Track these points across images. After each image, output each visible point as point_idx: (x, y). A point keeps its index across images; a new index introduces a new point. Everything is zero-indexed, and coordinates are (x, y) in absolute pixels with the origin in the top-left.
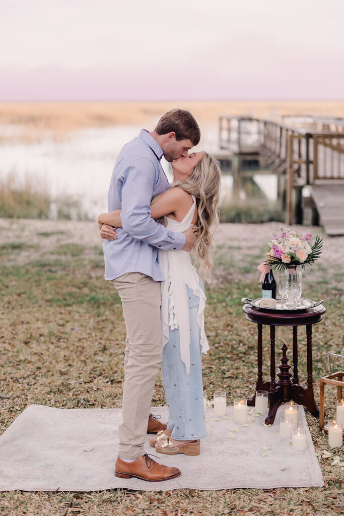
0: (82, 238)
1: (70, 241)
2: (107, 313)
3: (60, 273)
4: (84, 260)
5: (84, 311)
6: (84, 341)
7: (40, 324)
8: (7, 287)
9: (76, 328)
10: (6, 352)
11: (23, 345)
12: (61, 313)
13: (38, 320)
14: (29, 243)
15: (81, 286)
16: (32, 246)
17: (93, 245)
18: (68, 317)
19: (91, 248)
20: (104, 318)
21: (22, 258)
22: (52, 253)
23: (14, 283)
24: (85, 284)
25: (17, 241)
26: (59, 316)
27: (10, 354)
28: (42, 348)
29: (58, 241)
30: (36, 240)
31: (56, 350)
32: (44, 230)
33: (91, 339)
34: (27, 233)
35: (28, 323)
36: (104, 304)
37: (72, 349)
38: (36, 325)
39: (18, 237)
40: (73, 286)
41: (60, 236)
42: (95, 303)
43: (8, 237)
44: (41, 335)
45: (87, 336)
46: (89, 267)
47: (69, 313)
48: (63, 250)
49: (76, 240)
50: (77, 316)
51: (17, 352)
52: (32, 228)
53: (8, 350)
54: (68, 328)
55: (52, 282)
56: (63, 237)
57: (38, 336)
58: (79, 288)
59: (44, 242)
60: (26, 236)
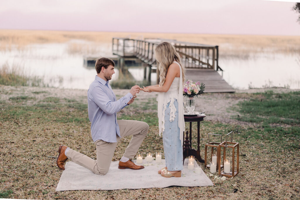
0: (56, 94)
1: (50, 96)
2: (86, 125)
3: (53, 110)
4: (62, 104)
5: (75, 125)
6: (81, 136)
7: (56, 130)
8: (30, 115)
9: (75, 131)
10: (45, 141)
11: (52, 138)
12: (64, 126)
13: (54, 128)
14: (30, 97)
15: (67, 115)
16: (32, 98)
17: (63, 98)
18: (69, 127)
19: (62, 99)
20: (86, 127)
21: (29, 103)
22: (44, 101)
23: (32, 113)
24: (69, 114)
25: (23, 96)
26: (64, 127)
27: (48, 142)
28: (62, 139)
29: (44, 96)
30: (33, 95)
31: (70, 140)
32: (34, 91)
33: (84, 135)
34: (26, 92)
35: (50, 129)
36: (83, 122)
37: (77, 139)
38: (55, 130)
39: (23, 94)
40: (63, 115)
41: (44, 94)
42: (78, 121)
43: (18, 94)
44: (59, 134)
45: (82, 134)
46: (66, 107)
47: (68, 126)
48: (50, 100)
49: (53, 95)
50: (72, 127)
51: (51, 141)
52: (28, 90)
53: (46, 140)
54: (71, 131)
55: (52, 113)
56: (46, 94)
57: (58, 134)
58: (67, 116)
59: (37, 96)
60: (27, 94)
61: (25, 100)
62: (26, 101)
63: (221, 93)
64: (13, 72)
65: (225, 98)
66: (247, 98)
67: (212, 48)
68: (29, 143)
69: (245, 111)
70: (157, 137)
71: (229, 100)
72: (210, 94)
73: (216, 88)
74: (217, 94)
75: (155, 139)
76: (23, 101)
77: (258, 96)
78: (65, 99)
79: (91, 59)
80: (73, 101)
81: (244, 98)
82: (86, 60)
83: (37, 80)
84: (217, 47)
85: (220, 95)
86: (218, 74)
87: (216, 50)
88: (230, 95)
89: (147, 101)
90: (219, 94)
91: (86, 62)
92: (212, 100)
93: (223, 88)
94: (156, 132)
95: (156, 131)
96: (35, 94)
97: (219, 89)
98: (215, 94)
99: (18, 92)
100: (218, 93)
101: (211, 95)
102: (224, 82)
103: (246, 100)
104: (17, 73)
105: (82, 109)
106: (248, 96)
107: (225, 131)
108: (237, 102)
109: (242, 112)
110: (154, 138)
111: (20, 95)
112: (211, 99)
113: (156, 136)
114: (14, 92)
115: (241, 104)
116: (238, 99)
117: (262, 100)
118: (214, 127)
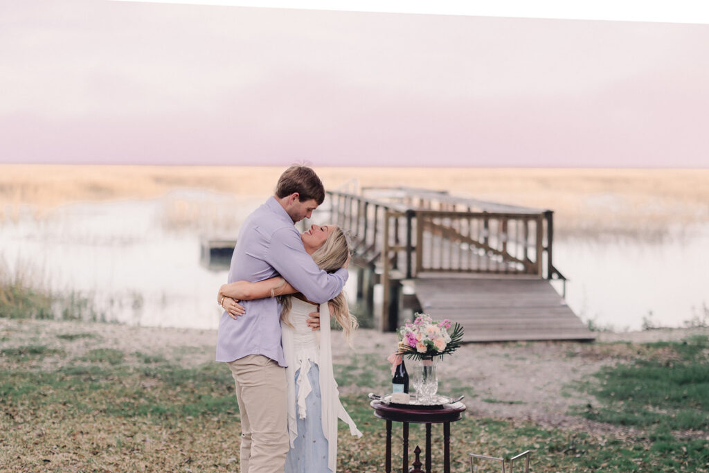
0: (116, 342)
1: (102, 346)
2: (179, 425)
3: (103, 382)
4: (128, 368)
5: (151, 422)
6: (162, 452)
7: (103, 434)
8: (45, 395)
9: (148, 439)
10: (74, 462)
11: (91, 455)
12: (124, 424)
13: (99, 430)
14: (51, 347)
15: (137, 396)
16: (55, 351)
17: (133, 351)
18: (135, 428)
19: (132, 355)
20: (178, 430)
21: (48, 364)
22: (84, 360)
23: (51, 391)
24: (141, 395)
25: (35, 345)
26: (123, 427)
27: (80, 464)
28: (115, 459)
29: (87, 345)
30: (58, 344)
31: (133, 460)
32: (64, 333)
33: (170, 451)
34: (43, 335)
35: (88, 433)
36: (172, 415)
37: (151, 459)
38: (99, 436)
39: (34, 339)
40: (126, 396)
41: (87, 340)
42: (161, 414)
43: (21, 340)
44: (109, 446)
45: (165, 448)
46: (137, 376)
47: (135, 424)
48: (99, 355)
49: (108, 345)
50: (144, 428)
51: (88, 462)
52: (48, 329)
53: (76, 460)
54: (138, 438)
55: (99, 391)
56: (93, 341)
57: (105, 446)
58: (134, 398)
59: (72, 346)
60: (44, 339)
61: (38, 357)
62: (41, 360)
63: (555, 341)
64: (17, 282)
65: (564, 356)
66: (626, 358)
67: (535, 217)
68: (35, 466)
69: (613, 394)
70: (352, 460)
71: (576, 362)
72: (525, 344)
73: (540, 329)
74: (543, 345)
75: (346, 463)
76: (33, 359)
77: (660, 351)
78: (139, 355)
79: (221, 245)
80: (156, 361)
81: (619, 356)
82: (208, 246)
83: (76, 301)
84: (549, 215)
85: (553, 346)
86: (553, 290)
87: (545, 223)
88: (578, 348)
89: (348, 362)
90: (548, 346)
91: (208, 253)
92: (528, 362)
93: (561, 330)
94: (354, 446)
95: (353, 443)
96: (63, 340)
97: (550, 330)
98: (536, 345)
99: (23, 336)
100: (546, 341)
101: (527, 346)
102: (566, 310)
103: (623, 362)
104: (27, 284)
105: (176, 381)
106: (630, 352)
107: (541, 448)
108: (596, 367)
109: (604, 395)
110: (346, 461)
111: (26, 344)
112: (523, 359)
113: (350, 457)
114: (14, 335)
115: (607, 373)
116: (601, 359)
117: (668, 364)
118: (513, 437)
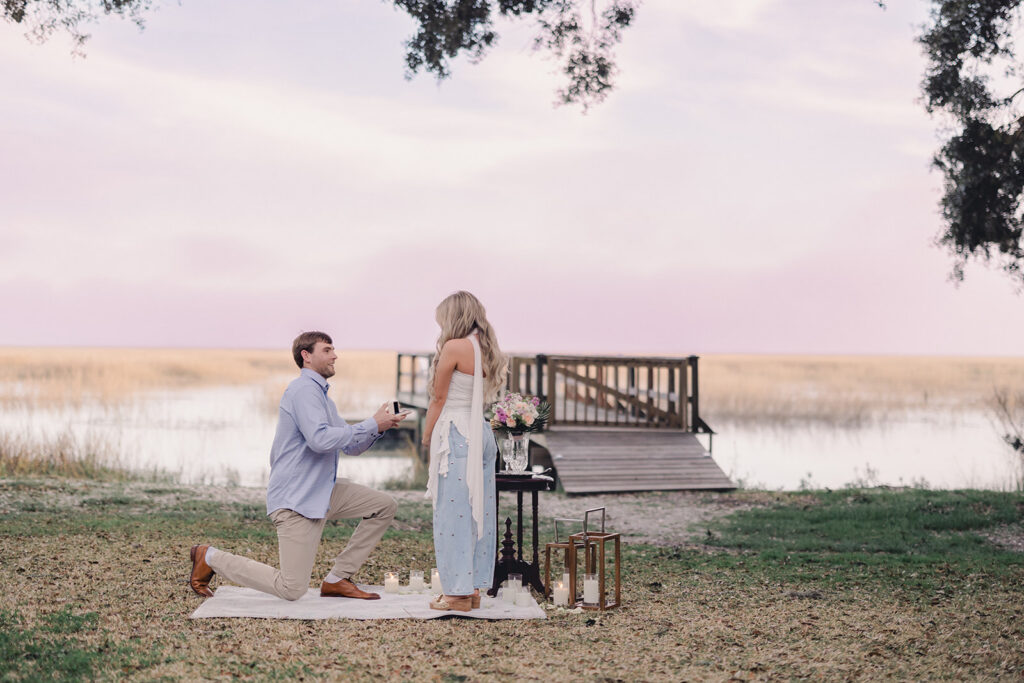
0: (211, 497)
1: (196, 499)
4: (225, 514)
8: (137, 527)
14: (137, 500)
16: (143, 502)
19: (229, 505)
21: (135, 511)
22: (176, 509)
23: (143, 525)
25: (119, 497)
29: (178, 497)
30: (144, 497)
32: (151, 489)
39: (118, 494)
41: (178, 494)
43: (104, 494)
46: (234, 518)
49: (203, 498)
52: (132, 487)
59: (157, 499)
60: (128, 493)
61: (124, 506)
63: (693, 491)
65: (699, 502)
66: (764, 504)
67: (680, 363)
69: (739, 529)
71: (710, 508)
72: (660, 493)
73: (679, 480)
74: (680, 494)
76: (119, 508)
77: (802, 498)
78: (236, 505)
81: (756, 503)
84: (693, 361)
85: (689, 495)
86: (698, 443)
87: (689, 369)
88: (716, 496)
90: (684, 494)
92: (659, 508)
93: (701, 480)
96: (151, 495)
98: (671, 494)
100: (683, 491)
102: (714, 465)
103: (760, 507)
106: (770, 498)
108: (731, 511)
109: (730, 530)
111: (109, 497)
112: (655, 506)
114: (95, 490)
115: (740, 516)
116: (738, 505)
117: (806, 508)
